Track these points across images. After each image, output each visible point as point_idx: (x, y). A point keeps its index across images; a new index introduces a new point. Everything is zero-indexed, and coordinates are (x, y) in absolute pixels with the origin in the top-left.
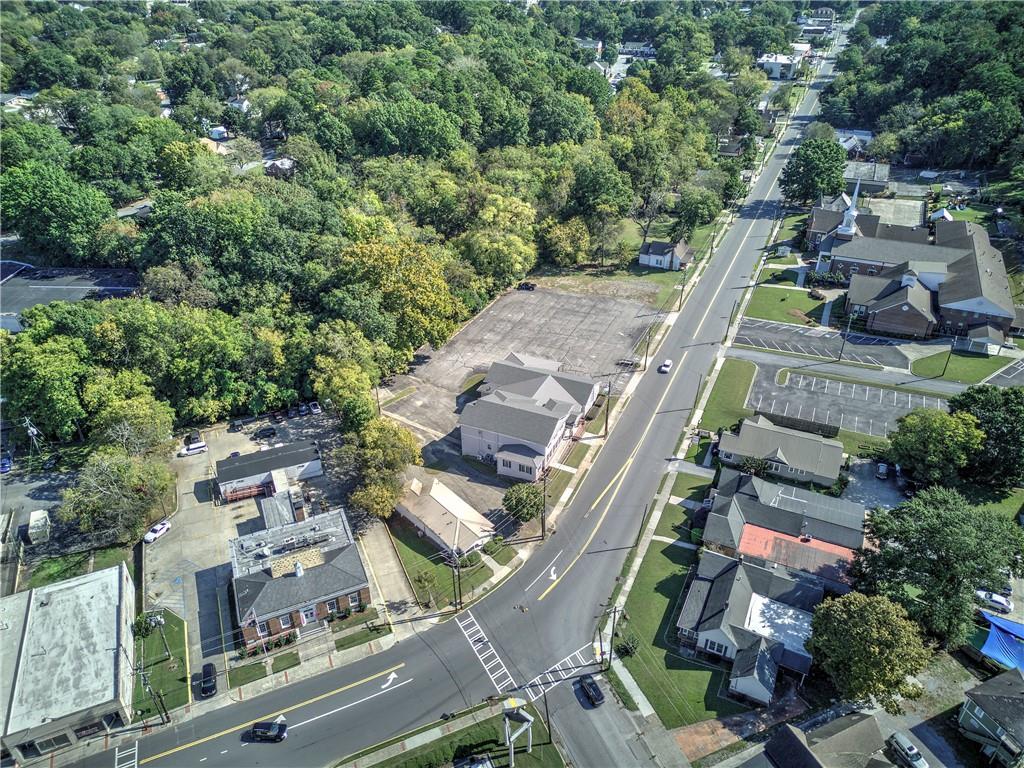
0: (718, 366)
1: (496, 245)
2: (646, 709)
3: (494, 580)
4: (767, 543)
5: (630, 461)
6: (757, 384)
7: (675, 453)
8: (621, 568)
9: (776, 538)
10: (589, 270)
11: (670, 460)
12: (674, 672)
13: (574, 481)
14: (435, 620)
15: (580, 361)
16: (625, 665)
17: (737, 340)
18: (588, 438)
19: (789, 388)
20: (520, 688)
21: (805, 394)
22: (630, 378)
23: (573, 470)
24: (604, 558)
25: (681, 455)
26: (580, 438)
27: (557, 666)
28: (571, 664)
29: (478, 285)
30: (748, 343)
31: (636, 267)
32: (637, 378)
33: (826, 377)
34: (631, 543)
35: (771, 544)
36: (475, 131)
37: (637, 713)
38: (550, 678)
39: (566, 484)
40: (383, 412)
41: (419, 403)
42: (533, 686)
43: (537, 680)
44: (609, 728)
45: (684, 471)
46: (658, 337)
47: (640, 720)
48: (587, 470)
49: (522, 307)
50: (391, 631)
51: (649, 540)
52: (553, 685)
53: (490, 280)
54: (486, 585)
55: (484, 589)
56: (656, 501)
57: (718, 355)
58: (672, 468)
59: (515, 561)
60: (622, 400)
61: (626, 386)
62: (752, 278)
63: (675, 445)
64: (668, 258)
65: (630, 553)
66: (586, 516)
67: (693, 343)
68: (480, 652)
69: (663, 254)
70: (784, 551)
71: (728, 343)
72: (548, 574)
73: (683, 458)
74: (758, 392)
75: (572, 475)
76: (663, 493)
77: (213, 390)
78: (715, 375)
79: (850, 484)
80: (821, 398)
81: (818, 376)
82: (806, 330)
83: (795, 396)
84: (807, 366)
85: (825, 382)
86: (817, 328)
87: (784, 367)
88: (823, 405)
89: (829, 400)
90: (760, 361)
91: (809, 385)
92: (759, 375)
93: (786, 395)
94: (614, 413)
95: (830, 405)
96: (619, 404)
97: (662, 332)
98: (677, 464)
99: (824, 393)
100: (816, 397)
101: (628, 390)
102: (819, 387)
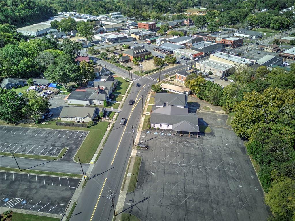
0: (96, 155)
5: (133, 109)
6: (77, 148)
8: (130, 91)
11: (120, 112)
14: (163, 80)
18: (148, 113)
19: (63, 146)
21: (57, 144)
22: (140, 140)
23: (149, 105)
25: (117, 113)
30: (71, 180)
32: (137, 140)
34: (129, 95)
39: (149, 101)
43: (141, 78)
45: (116, 109)
46: (129, 175)
48: (145, 105)
50: (170, 78)
51: (125, 95)
56: (124, 102)
57: (94, 165)
60: (141, 130)
61: (141, 136)
67: (107, 173)
72: (146, 88)
74: (80, 141)
76: (122, 104)
78: (98, 150)
80: (51, 143)
81: (43, 158)
82: (17, 206)
83: (63, 142)
84: (44, 164)
85: (42, 153)
86: (8, 209)
87: (57, 161)
88: (52, 139)
89: (47, 142)
90: (70, 164)
91: (51, 150)
92: (75, 152)
93: (67, 142)
94: (142, 123)
95: (49, 140)
96: (141, 127)
97: (128, 182)
98: (118, 111)
99: (47, 146)
100: (53, 143)
101: (140, 134)
102: (47, 150)
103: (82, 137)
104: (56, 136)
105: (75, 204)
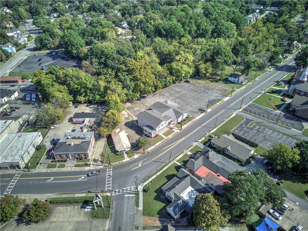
0: (231, 117)
1: (177, 67)
2: (141, 208)
3: (124, 161)
4: (206, 173)
5: (184, 138)
6: (242, 124)
7: (199, 140)
8: (160, 168)
9: (209, 172)
10: (211, 79)
11: (196, 141)
12: (155, 200)
13: (163, 140)
14: (102, 167)
15: (188, 106)
16: (143, 194)
17: (244, 110)
18: (175, 129)
19: (252, 128)
20: (112, 191)
21: (256, 131)
22: (200, 114)
24: (157, 164)
25: (200, 141)
26: (173, 129)
27: (125, 189)
28: (129, 189)
29: (170, 78)
30: (247, 111)
31: (226, 81)
32: (202, 115)
33: (267, 128)
34: (168, 162)
35: (207, 173)
36: (193, 32)
37: (138, 208)
38: (121, 191)
40: (125, 109)
41: (136, 109)
42: (115, 192)
43: (117, 190)
44: (127, 209)
45: (198, 145)
46: (218, 104)
47: (137, 210)
48: (169, 138)
49: (182, 87)
50: (90, 166)
51: (174, 162)
52: (121, 193)
53: (174, 78)
54: (121, 162)
55: (120, 163)
56: (184, 152)
57: (234, 113)
58: (195, 144)
59: (132, 158)
60: (194, 120)
61: (197, 116)
62: (264, 91)
63: (201, 137)
64: (237, 79)
65: (166, 165)
66: (160, 151)
67: (228, 108)
68: (108, 178)
69: (236, 78)
70: (209, 177)
71: (240, 110)
72: (139, 163)
73: (200, 142)
74: (239, 127)
75: (164, 138)
76: (187, 150)
77: (84, 94)
78: (229, 119)
79: (251, 164)
80: (260, 134)
81: (265, 127)
82: (271, 111)
83: (252, 131)
84: (263, 122)
85: (266, 129)
86: (276, 111)
87: (254, 121)
88: (260, 136)
89: (263, 135)
90: (247, 118)
91: (259, 129)
92: (243, 122)
93: (248, 130)
94: (188, 124)
95: (262, 137)
96: (191, 121)
97: (220, 102)
98: (197, 143)
99: (263, 133)
100: (259, 133)
101: (197, 118)
102: (263, 130)
103: (237, 129)
104: (257, 138)
105: (246, 104)
